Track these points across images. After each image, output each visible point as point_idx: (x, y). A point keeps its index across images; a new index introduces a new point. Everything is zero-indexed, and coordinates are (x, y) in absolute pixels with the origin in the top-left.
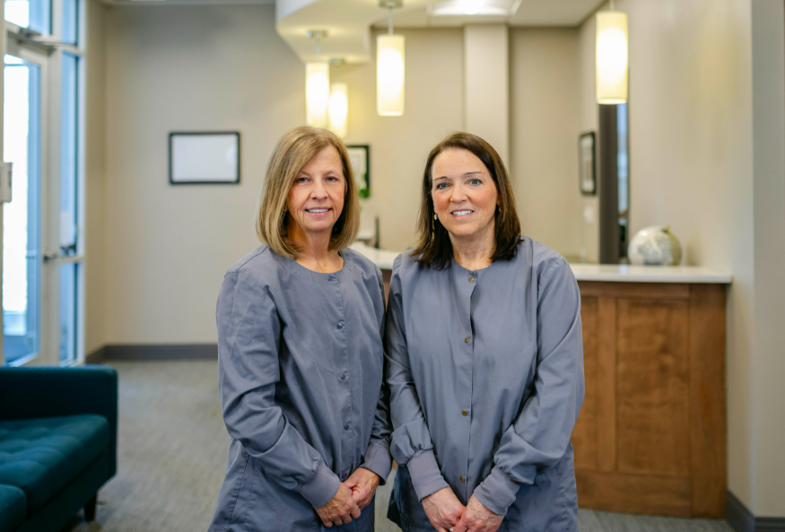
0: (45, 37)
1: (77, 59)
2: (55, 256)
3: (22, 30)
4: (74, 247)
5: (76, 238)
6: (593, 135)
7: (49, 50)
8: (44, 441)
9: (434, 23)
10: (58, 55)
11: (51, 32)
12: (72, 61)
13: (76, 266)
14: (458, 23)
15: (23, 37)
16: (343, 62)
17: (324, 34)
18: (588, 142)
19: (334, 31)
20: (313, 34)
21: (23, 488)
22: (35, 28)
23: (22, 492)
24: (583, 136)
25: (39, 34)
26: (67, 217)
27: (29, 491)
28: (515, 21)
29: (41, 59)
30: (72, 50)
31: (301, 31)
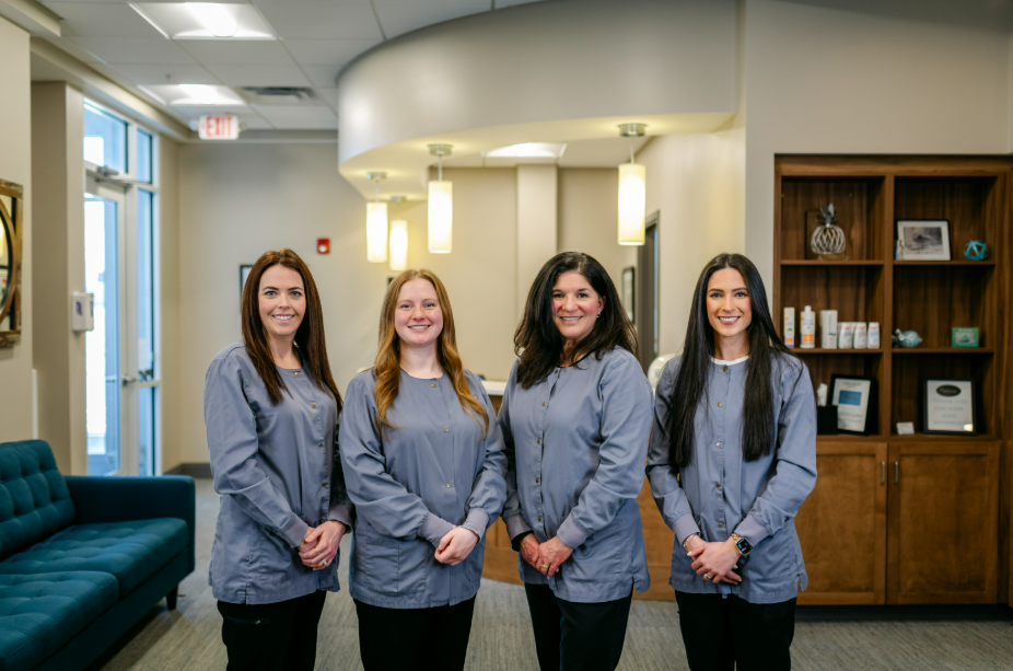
0: (122, 176)
1: (151, 195)
2: (134, 380)
3: (99, 169)
4: (151, 372)
5: (153, 364)
6: (633, 270)
7: (126, 187)
8: (130, 538)
9: (488, 164)
10: (134, 191)
11: (127, 171)
12: (147, 197)
13: (153, 389)
14: (512, 164)
15: (101, 176)
16: (404, 200)
17: (384, 176)
18: (628, 276)
19: (392, 173)
20: (373, 176)
21: (115, 574)
22: (111, 167)
23: (114, 578)
24: (625, 271)
25: (116, 173)
26: (145, 343)
27: (121, 577)
28: (563, 163)
29: (118, 196)
30: (148, 188)
31: (363, 173)
